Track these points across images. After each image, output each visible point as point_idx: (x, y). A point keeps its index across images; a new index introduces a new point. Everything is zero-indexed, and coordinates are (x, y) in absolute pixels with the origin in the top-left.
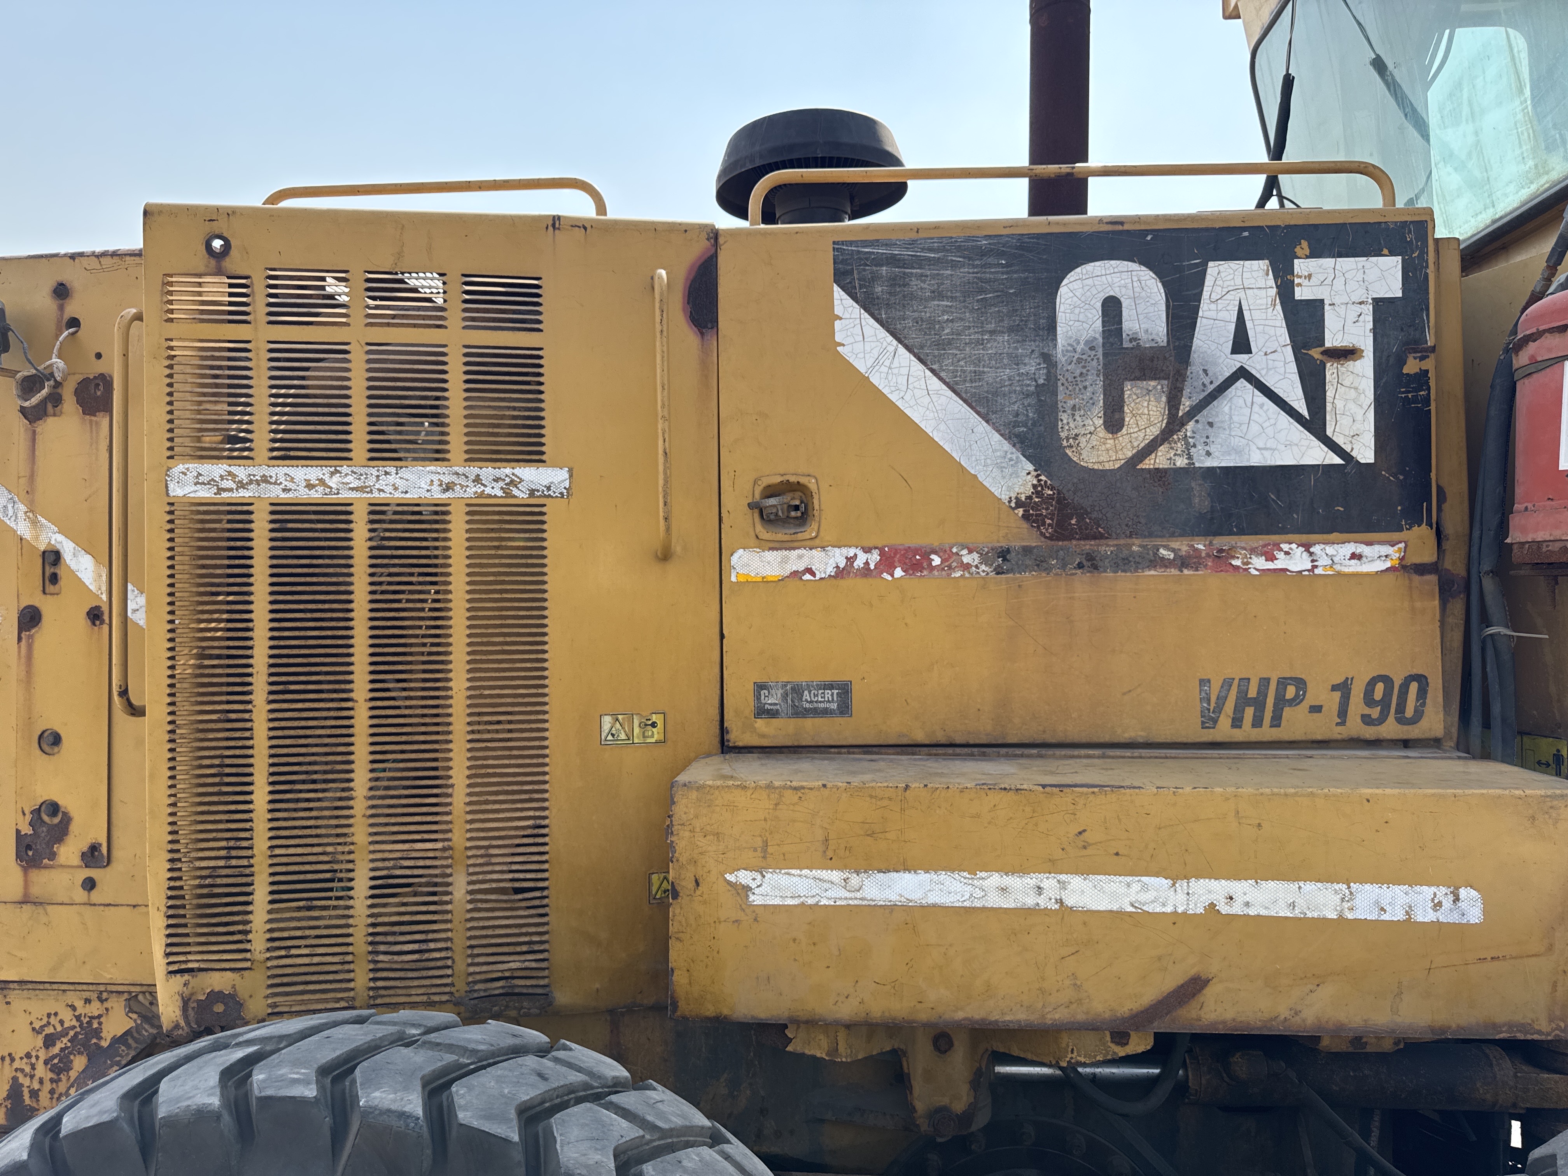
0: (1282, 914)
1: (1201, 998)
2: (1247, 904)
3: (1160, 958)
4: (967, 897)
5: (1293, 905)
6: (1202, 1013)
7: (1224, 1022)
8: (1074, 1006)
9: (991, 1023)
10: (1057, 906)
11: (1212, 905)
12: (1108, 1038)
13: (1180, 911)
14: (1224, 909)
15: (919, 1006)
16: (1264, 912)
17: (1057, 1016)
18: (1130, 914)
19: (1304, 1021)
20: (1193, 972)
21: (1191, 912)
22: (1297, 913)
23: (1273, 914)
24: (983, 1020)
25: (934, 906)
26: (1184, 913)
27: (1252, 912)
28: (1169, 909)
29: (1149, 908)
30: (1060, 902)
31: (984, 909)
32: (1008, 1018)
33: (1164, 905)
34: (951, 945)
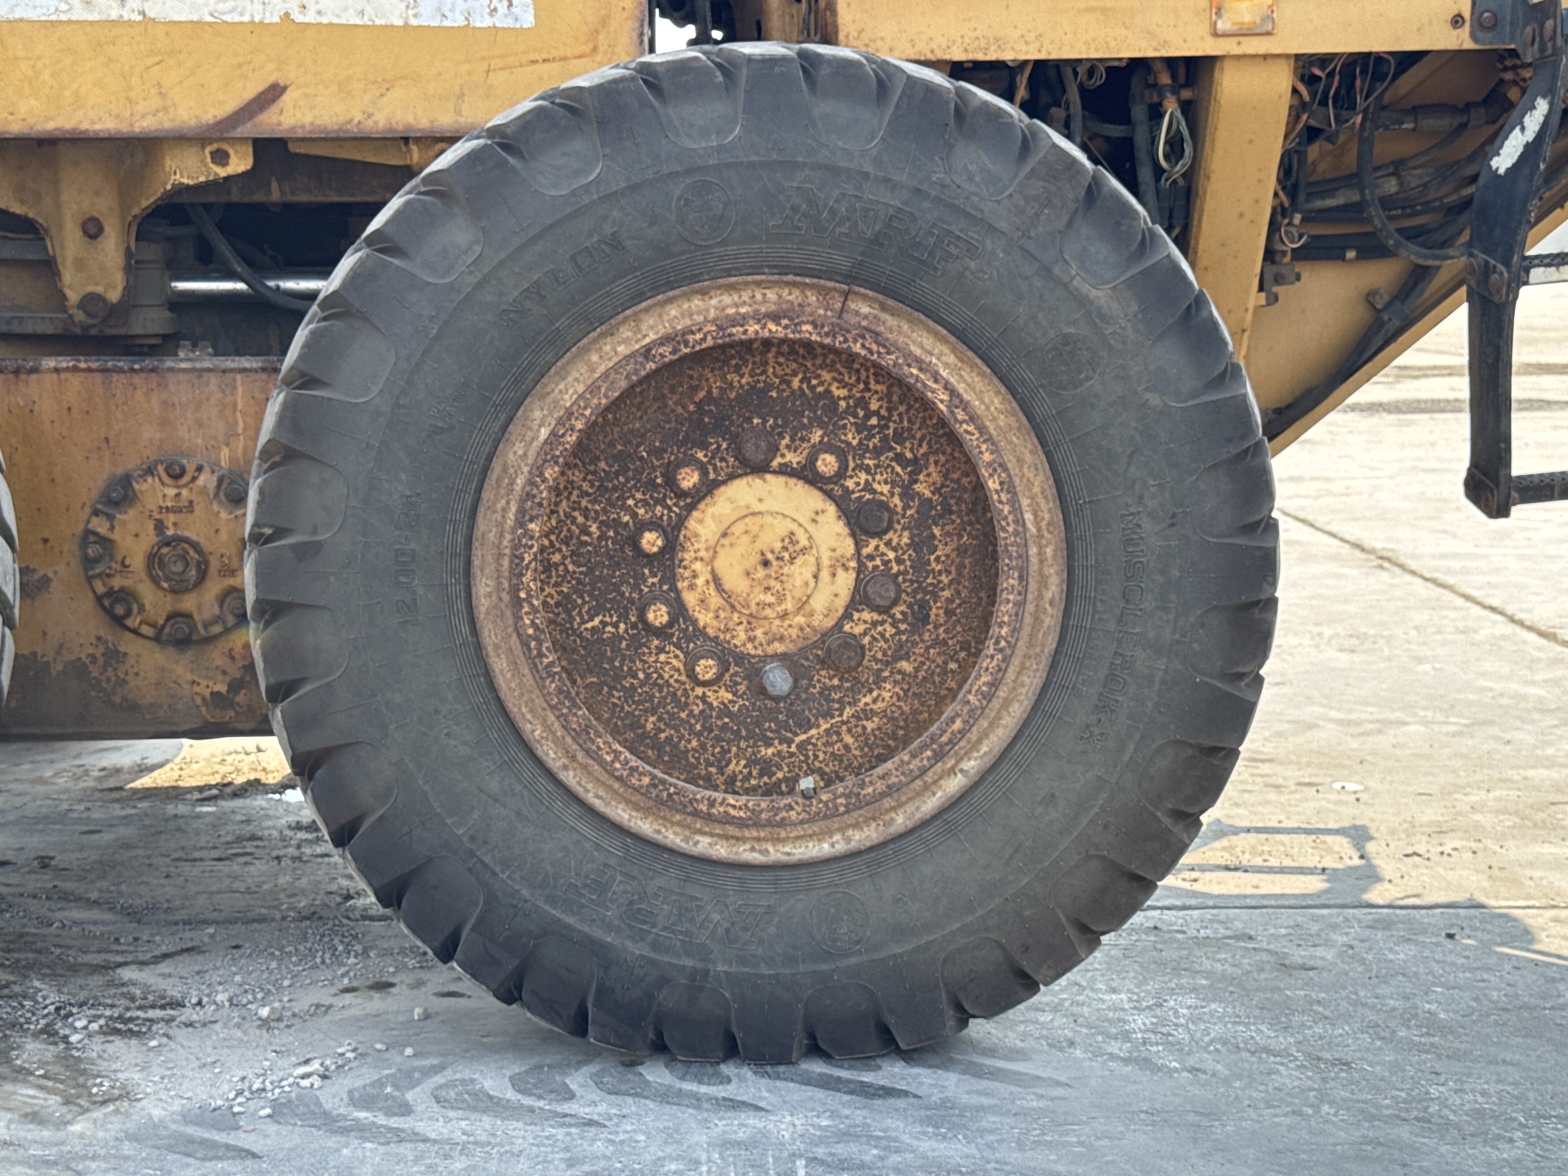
0: (352, 22)
1: (279, 104)
2: (319, 13)
3: (240, 66)
4: (52, 10)
5: (362, 13)
6: (282, 118)
7: (303, 127)
8: (161, 114)
9: (82, 132)
10: (140, 18)
11: (287, 14)
12: (209, 159)
13: (257, 20)
14: (299, 18)
15: (11, 118)
16: (335, 21)
17: (145, 124)
18: (210, 24)
19: (376, 123)
20: (271, 80)
21: (267, 21)
22: (366, 21)
23: (344, 22)
24: (74, 130)
25: (21, 20)
26: (261, 23)
27: (325, 20)
28: (246, 19)
29: (228, 18)
30: (143, 13)
31: (70, 22)
32: (97, 127)
33: (242, 14)
34: (39, 58)
